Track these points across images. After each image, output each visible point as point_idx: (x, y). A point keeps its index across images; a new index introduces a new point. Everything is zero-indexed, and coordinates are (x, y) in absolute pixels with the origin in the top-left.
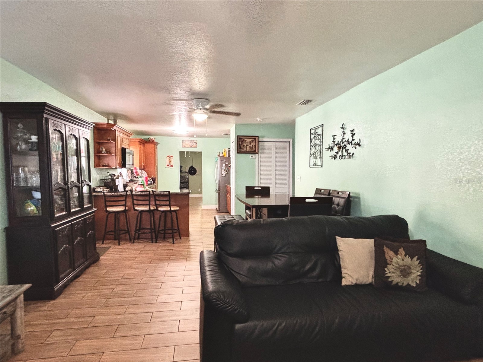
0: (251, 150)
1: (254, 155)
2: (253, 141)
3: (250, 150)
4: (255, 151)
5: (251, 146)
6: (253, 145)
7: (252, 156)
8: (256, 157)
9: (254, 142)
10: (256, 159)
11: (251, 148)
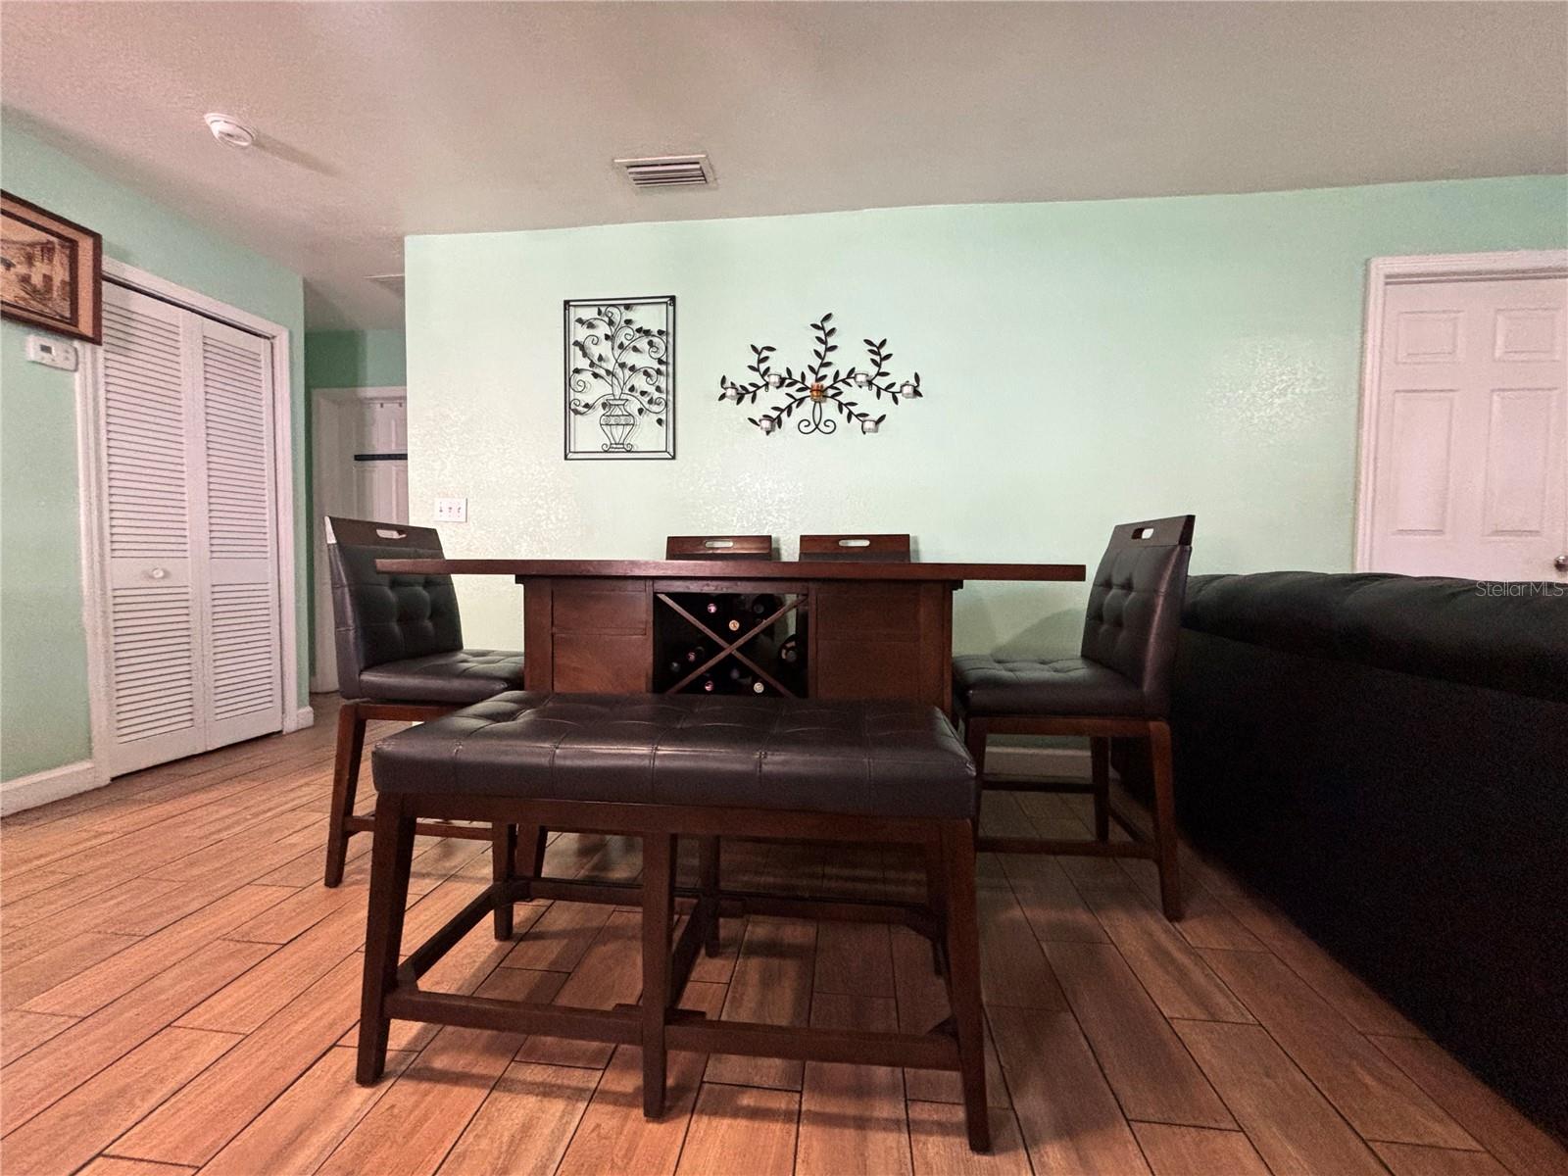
0: (36, 305)
1: (58, 346)
2: (47, 250)
3: (22, 303)
4: (74, 320)
5: (37, 280)
6: (48, 279)
7: (46, 349)
8: (77, 364)
9: (60, 258)
10: (77, 375)
11: (35, 290)
